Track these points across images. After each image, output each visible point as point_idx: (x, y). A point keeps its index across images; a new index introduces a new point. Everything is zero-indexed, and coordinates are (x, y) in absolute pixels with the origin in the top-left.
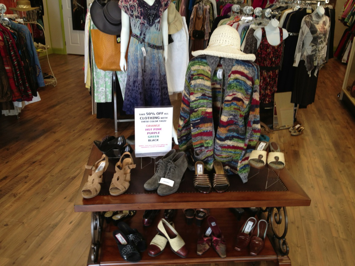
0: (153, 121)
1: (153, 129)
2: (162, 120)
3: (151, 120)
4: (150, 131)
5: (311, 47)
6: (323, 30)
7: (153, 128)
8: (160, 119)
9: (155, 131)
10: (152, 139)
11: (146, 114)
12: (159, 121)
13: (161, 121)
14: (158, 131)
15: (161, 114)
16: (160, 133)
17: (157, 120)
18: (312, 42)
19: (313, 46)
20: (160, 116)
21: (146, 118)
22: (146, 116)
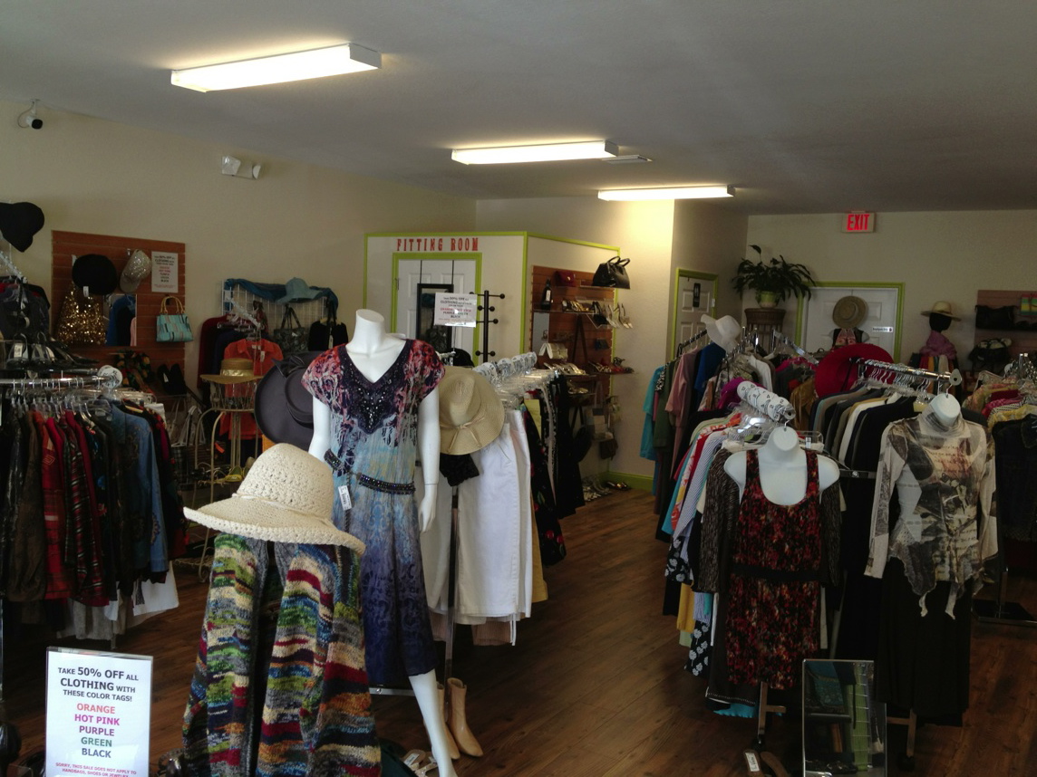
0: (96, 696)
1: (94, 719)
2: (121, 693)
3: (91, 690)
4: (88, 724)
5: (918, 518)
6: (956, 467)
7: (96, 714)
8: (115, 692)
9: (100, 725)
10: (92, 748)
11: (77, 671)
12: (111, 697)
13: (118, 698)
14: (108, 727)
15: (117, 677)
16: (115, 733)
17: (106, 691)
18: (920, 503)
19: (924, 516)
20: (116, 681)
21: (77, 683)
22: (76, 676)
